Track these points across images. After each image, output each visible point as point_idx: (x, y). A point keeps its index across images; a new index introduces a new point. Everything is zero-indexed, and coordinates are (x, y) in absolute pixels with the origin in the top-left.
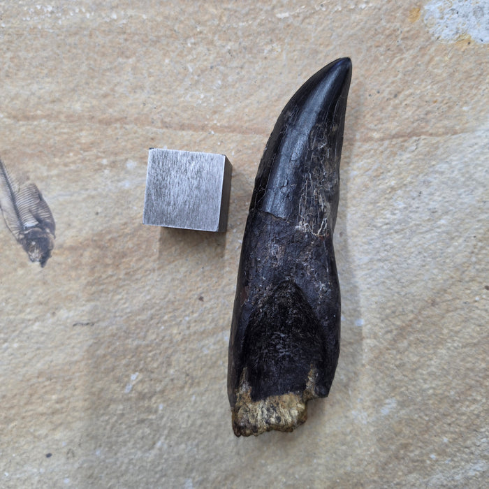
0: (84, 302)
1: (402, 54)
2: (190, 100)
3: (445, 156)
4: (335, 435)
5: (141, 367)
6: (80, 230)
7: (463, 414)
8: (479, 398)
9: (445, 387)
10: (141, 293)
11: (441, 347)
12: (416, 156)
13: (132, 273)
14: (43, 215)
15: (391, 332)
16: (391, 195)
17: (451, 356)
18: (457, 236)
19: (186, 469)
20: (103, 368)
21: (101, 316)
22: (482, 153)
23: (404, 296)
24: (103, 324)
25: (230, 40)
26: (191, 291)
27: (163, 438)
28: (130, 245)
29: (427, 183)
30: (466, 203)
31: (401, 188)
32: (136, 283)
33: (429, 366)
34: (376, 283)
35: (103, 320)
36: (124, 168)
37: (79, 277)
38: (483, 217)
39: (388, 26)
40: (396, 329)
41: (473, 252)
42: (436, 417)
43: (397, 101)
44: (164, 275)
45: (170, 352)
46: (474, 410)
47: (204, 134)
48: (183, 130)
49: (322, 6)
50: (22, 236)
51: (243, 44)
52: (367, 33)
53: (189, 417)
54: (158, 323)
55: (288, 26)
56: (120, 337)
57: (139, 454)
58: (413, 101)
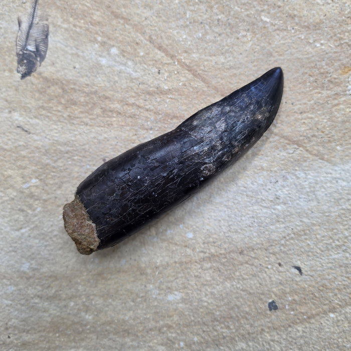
0: (32, 116)
1: (322, 90)
2: (175, 34)
3: (306, 168)
4: (132, 293)
5: (42, 177)
6: (58, 71)
7: (216, 331)
8: (232, 327)
9: (215, 307)
10: (70, 133)
11: (229, 281)
12: (289, 157)
13: (72, 117)
14: (42, 48)
15: (205, 253)
16: (259, 171)
17: (231, 291)
18: (282, 221)
19: (30, 256)
20: (19, 163)
21: (37, 131)
22: (331, 182)
23: (227, 237)
24: (35, 137)
25: (223, 13)
26: (101, 151)
27: (28, 228)
28: (82, 100)
29: (285, 178)
30: (300, 205)
31: (267, 171)
32: (71, 126)
33: (214, 288)
34: (215, 218)
35: (37, 135)
36: (108, 50)
37: (39, 99)
38: (305, 220)
39: (325, 67)
40: (209, 254)
41: (285, 237)
42: (199, 321)
43: (300, 117)
44: (91, 132)
45: (65, 180)
46: (224, 332)
47: (171, 61)
48: (160, 50)
49: (293, 29)
50: (21, 53)
51: (230, 21)
52: (310, 62)
53: (52, 226)
54: (69, 158)
55: (265, 28)
56: (41, 152)
57: (8, 229)
58: (310, 123)
